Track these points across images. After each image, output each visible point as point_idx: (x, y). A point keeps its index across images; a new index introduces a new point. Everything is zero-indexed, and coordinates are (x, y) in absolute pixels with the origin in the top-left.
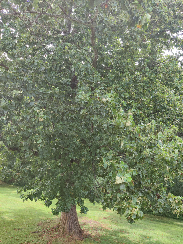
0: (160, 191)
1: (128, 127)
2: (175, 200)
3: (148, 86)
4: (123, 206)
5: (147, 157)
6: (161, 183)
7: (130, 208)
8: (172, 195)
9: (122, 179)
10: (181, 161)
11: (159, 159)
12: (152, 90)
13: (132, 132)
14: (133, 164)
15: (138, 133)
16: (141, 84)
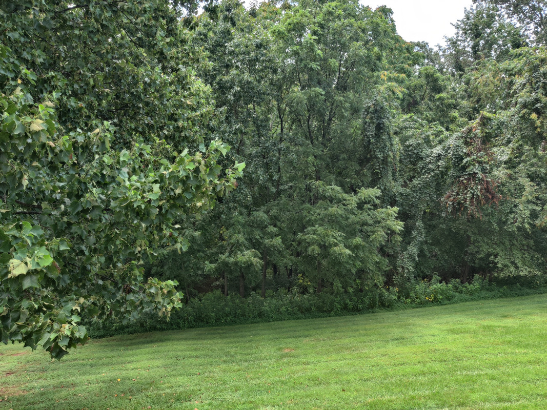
0: (130, 277)
1: (37, 133)
2: (161, 289)
3: (96, 40)
4: (36, 326)
5: (94, 207)
6: (133, 262)
7: (56, 326)
8: (155, 281)
9: (26, 263)
10: (167, 208)
11: (120, 207)
12: (105, 51)
13: (52, 149)
14: (62, 227)
15: (68, 151)
16: (77, 32)
